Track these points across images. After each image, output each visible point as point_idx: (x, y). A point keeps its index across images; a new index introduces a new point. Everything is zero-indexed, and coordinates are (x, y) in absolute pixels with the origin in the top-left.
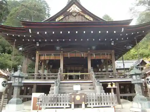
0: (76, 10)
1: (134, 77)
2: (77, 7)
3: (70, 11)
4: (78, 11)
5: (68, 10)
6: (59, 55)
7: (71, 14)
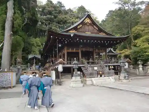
0: (89, 22)
1: (122, 64)
2: (89, 20)
3: (86, 22)
4: (90, 23)
5: (84, 21)
6: (79, 49)
7: (86, 24)
